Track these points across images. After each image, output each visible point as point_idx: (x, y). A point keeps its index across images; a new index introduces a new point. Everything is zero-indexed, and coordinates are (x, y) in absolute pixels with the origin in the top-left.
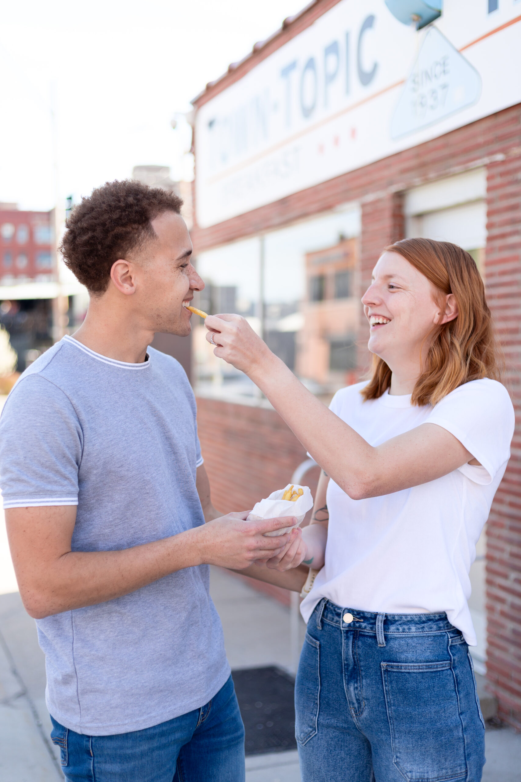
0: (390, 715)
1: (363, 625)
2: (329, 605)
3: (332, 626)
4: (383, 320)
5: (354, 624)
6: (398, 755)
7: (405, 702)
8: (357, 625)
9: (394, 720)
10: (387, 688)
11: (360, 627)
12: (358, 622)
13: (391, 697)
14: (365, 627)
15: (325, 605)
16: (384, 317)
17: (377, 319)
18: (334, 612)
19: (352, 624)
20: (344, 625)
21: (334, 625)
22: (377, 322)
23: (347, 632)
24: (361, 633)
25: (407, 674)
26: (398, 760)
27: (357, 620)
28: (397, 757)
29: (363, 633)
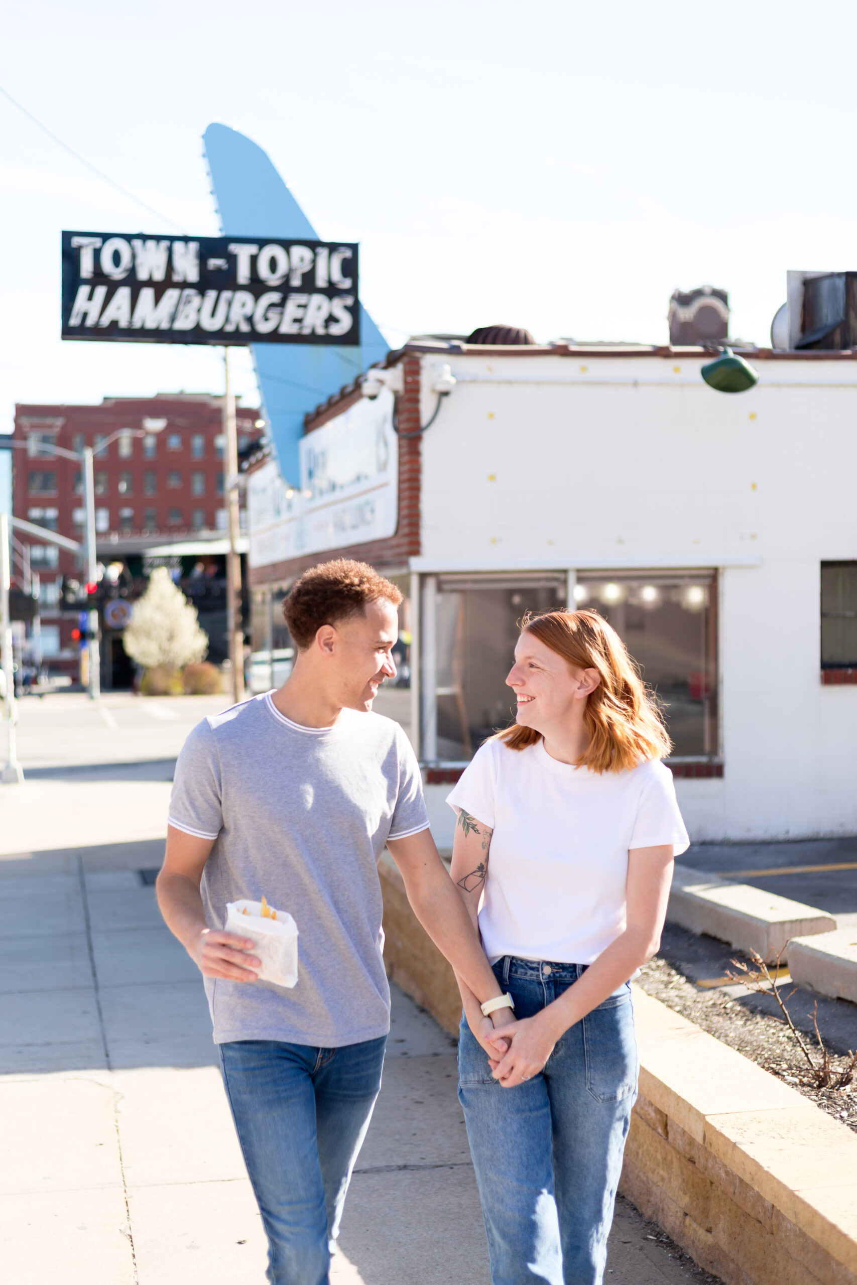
0: (588, 1049)
1: (564, 974)
2: (516, 960)
3: (526, 980)
4: (528, 698)
5: (554, 975)
6: (593, 1082)
7: (601, 1036)
8: (557, 975)
9: (591, 1053)
10: (586, 1026)
11: (561, 976)
12: (557, 972)
13: (589, 1033)
14: (566, 976)
15: (511, 961)
16: (528, 696)
17: (522, 697)
18: (526, 967)
19: (552, 975)
20: (544, 977)
21: (527, 979)
22: (523, 700)
23: (548, 983)
24: (561, 982)
25: (604, 1011)
26: (592, 1086)
27: (556, 970)
28: (591, 1083)
29: (563, 982)
